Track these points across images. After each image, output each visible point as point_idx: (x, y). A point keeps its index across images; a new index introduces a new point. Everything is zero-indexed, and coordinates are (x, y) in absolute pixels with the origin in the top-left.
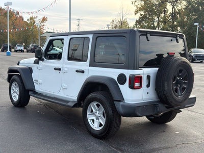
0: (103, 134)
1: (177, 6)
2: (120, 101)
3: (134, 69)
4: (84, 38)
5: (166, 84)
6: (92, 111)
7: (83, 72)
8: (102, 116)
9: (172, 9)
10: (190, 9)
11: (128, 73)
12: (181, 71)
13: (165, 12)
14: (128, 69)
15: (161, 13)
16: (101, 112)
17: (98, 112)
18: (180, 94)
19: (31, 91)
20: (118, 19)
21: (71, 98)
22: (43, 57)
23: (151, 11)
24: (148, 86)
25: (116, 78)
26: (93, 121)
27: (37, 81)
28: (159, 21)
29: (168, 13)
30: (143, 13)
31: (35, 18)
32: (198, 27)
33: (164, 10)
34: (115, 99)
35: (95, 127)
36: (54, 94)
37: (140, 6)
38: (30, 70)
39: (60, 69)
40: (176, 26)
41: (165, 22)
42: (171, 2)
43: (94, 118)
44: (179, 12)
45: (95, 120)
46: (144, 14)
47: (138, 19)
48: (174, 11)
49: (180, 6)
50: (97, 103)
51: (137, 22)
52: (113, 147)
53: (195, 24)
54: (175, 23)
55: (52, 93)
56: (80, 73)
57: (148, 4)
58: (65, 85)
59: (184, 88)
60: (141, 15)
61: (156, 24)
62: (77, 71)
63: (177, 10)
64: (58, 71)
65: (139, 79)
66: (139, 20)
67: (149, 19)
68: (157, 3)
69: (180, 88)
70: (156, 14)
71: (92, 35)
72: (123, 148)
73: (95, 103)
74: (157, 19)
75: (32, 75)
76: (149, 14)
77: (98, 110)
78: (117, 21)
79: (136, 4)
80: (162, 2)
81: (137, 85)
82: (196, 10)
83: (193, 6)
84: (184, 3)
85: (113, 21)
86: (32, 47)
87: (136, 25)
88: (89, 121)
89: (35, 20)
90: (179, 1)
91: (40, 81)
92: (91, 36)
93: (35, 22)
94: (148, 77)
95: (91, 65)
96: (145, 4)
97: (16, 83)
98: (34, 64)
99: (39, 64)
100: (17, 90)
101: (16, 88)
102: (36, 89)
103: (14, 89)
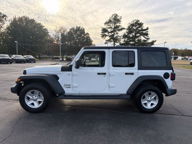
4: (128, 51)
7: (132, 74)
14: (170, 70)
16: (154, 97)
21: (117, 92)
27: (69, 85)
34: (166, 87)
53: (16, 42)
58: (113, 85)
62: (126, 74)
71: (137, 50)
73: (148, 93)
75: (59, 80)
77: (151, 96)
91: (75, 85)
97: (36, 91)
98: (62, 71)
99: (71, 71)
100: (37, 97)
101: (34, 95)
102: (66, 92)
103: (30, 97)
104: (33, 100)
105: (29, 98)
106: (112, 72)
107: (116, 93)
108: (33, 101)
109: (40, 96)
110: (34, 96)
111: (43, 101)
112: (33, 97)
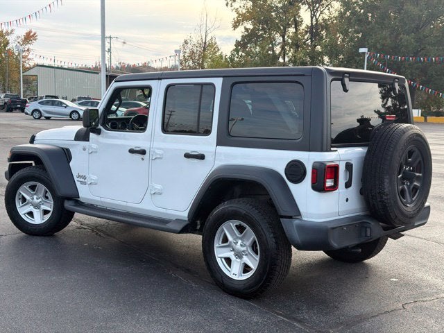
0: (255, 288)
1: (321, 12)
2: (291, 217)
3: (322, 150)
4: (202, 85)
5: (387, 181)
6: (225, 240)
7: (202, 157)
8: (250, 250)
9: (312, 18)
10: (349, 19)
11: (309, 159)
12: (410, 154)
13: (297, 24)
14: (310, 150)
15: (289, 26)
16: (248, 243)
17: (240, 242)
18: (409, 200)
19: (69, 199)
20: (196, 38)
21: (173, 212)
22: (100, 127)
23: (266, 22)
24: (348, 185)
25: (281, 170)
26: (228, 261)
27: (84, 177)
28: (285, 43)
29: (303, 27)
30: (249, 26)
31: (8, 34)
32: (367, 56)
33: (295, 20)
34: (283, 214)
35: (234, 273)
36: (129, 204)
37: (244, 11)
38: (64, 155)
39: (143, 152)
40: (321, 54)
41: (296, 44)
42: (308, 3)
43: (231, 255)
44: (326, 26)
45: (233, 258)
46: (251, 27)
47: (239, 39)
48: (314, 23)
49: (326, 11)
50: (238, 222)
51: (238, 44)
52: (278, 314)
53: (362, 50)
54: (319, 48)
55: (124, 204)
56: (196, 161)
57: (261, 7)
58: (158, 187)
59: (415, 189)
60: (247, 30)
61: (278, 50)
62: (187, 156)
63: (320, 20)
64: (139, 156)
65: (333, 171)
66: (243, 40)
67: (264, 38)
68: (280, 5)
69: (409, 188)
70: (277, 29)
71: (221, 80)
72: (300, 316)
73: (233, 224)
74: (279, 39)
75: (71, 164)
76: (263, 29)
77: (241, 239)
78: (195, 41)
79: (236, 5)
80: (290, 3)
81: (329, 183)
82: (361, 20)
83: (354, 13)
84: (337, 5)
85: (186, 42)
86: (7, 100)
87: (237, 50)
88: (219, 261)
89: (8, 38)
90: (324, 2)
91: (92, 177)
92: (218, 82)
93: (8, 43)
94: (349, 167)
95: (219, 143)
96: (254, 6)
97: (39, 184)
98: (75, 140)
99: (88, 140)
100: (40, 200)
101: (35, 194)
102: (80, 196)
103: (27, 197)
104: (33, 205)
105: (24, 200)
106: (158, 149)
107: (167, 214)
108: (32, 207)
109: (47, 198)
110: (35, 197)
111: (51, 210)
112: (33, 199)
